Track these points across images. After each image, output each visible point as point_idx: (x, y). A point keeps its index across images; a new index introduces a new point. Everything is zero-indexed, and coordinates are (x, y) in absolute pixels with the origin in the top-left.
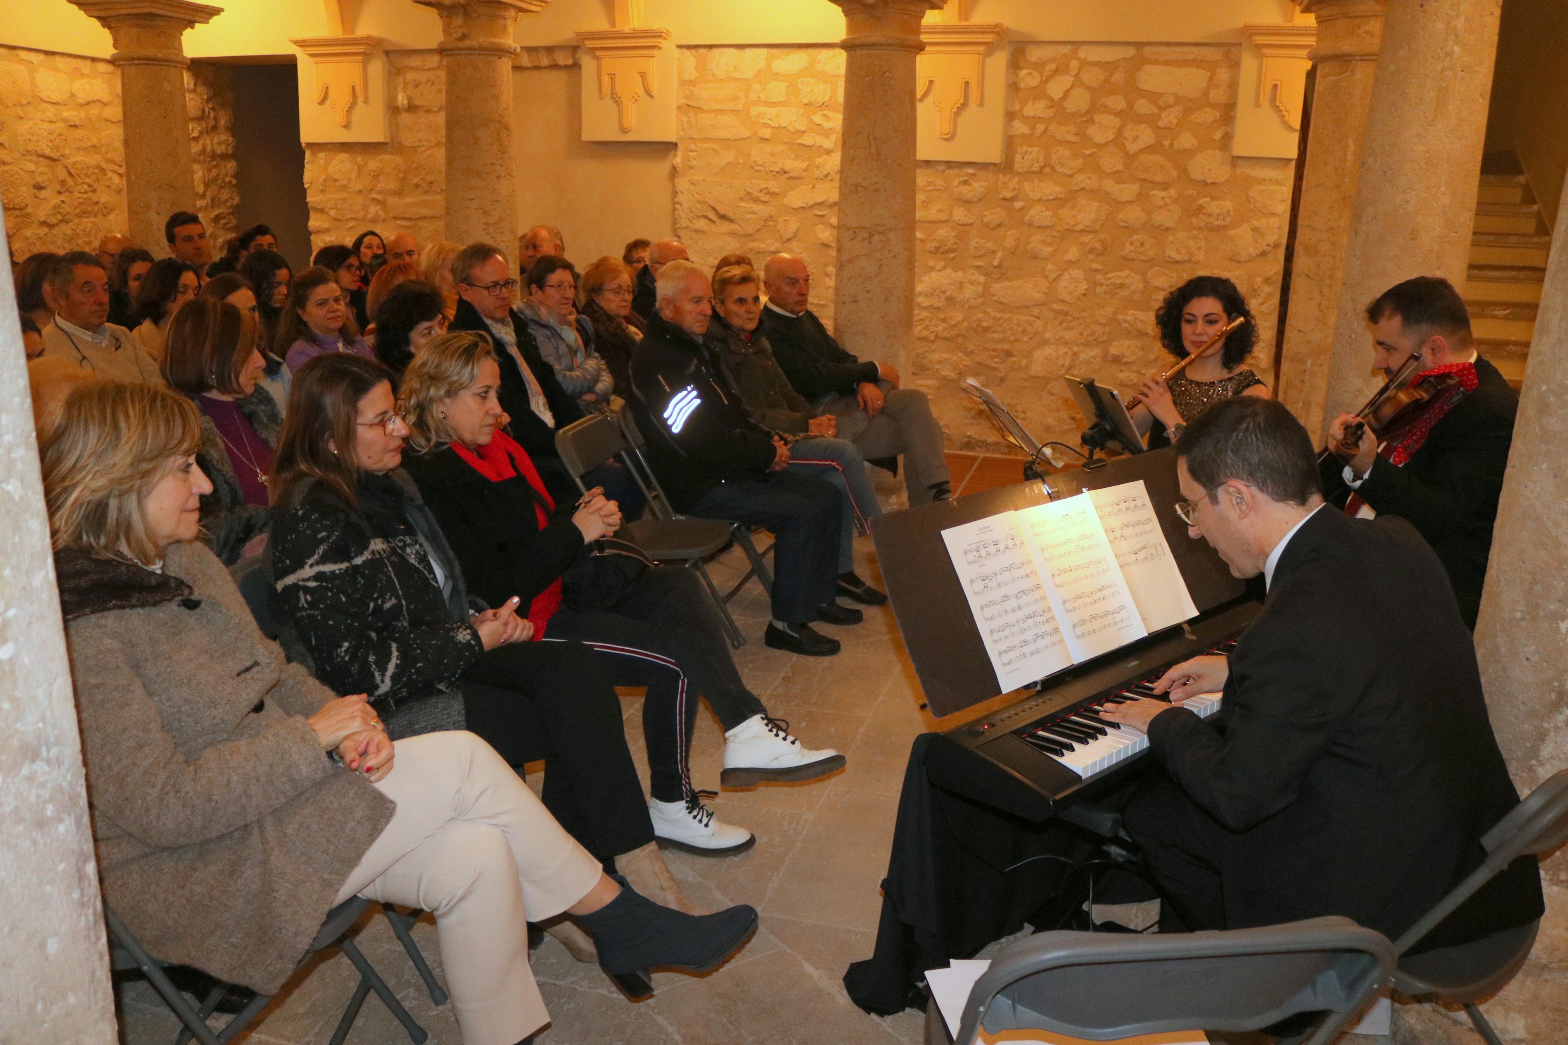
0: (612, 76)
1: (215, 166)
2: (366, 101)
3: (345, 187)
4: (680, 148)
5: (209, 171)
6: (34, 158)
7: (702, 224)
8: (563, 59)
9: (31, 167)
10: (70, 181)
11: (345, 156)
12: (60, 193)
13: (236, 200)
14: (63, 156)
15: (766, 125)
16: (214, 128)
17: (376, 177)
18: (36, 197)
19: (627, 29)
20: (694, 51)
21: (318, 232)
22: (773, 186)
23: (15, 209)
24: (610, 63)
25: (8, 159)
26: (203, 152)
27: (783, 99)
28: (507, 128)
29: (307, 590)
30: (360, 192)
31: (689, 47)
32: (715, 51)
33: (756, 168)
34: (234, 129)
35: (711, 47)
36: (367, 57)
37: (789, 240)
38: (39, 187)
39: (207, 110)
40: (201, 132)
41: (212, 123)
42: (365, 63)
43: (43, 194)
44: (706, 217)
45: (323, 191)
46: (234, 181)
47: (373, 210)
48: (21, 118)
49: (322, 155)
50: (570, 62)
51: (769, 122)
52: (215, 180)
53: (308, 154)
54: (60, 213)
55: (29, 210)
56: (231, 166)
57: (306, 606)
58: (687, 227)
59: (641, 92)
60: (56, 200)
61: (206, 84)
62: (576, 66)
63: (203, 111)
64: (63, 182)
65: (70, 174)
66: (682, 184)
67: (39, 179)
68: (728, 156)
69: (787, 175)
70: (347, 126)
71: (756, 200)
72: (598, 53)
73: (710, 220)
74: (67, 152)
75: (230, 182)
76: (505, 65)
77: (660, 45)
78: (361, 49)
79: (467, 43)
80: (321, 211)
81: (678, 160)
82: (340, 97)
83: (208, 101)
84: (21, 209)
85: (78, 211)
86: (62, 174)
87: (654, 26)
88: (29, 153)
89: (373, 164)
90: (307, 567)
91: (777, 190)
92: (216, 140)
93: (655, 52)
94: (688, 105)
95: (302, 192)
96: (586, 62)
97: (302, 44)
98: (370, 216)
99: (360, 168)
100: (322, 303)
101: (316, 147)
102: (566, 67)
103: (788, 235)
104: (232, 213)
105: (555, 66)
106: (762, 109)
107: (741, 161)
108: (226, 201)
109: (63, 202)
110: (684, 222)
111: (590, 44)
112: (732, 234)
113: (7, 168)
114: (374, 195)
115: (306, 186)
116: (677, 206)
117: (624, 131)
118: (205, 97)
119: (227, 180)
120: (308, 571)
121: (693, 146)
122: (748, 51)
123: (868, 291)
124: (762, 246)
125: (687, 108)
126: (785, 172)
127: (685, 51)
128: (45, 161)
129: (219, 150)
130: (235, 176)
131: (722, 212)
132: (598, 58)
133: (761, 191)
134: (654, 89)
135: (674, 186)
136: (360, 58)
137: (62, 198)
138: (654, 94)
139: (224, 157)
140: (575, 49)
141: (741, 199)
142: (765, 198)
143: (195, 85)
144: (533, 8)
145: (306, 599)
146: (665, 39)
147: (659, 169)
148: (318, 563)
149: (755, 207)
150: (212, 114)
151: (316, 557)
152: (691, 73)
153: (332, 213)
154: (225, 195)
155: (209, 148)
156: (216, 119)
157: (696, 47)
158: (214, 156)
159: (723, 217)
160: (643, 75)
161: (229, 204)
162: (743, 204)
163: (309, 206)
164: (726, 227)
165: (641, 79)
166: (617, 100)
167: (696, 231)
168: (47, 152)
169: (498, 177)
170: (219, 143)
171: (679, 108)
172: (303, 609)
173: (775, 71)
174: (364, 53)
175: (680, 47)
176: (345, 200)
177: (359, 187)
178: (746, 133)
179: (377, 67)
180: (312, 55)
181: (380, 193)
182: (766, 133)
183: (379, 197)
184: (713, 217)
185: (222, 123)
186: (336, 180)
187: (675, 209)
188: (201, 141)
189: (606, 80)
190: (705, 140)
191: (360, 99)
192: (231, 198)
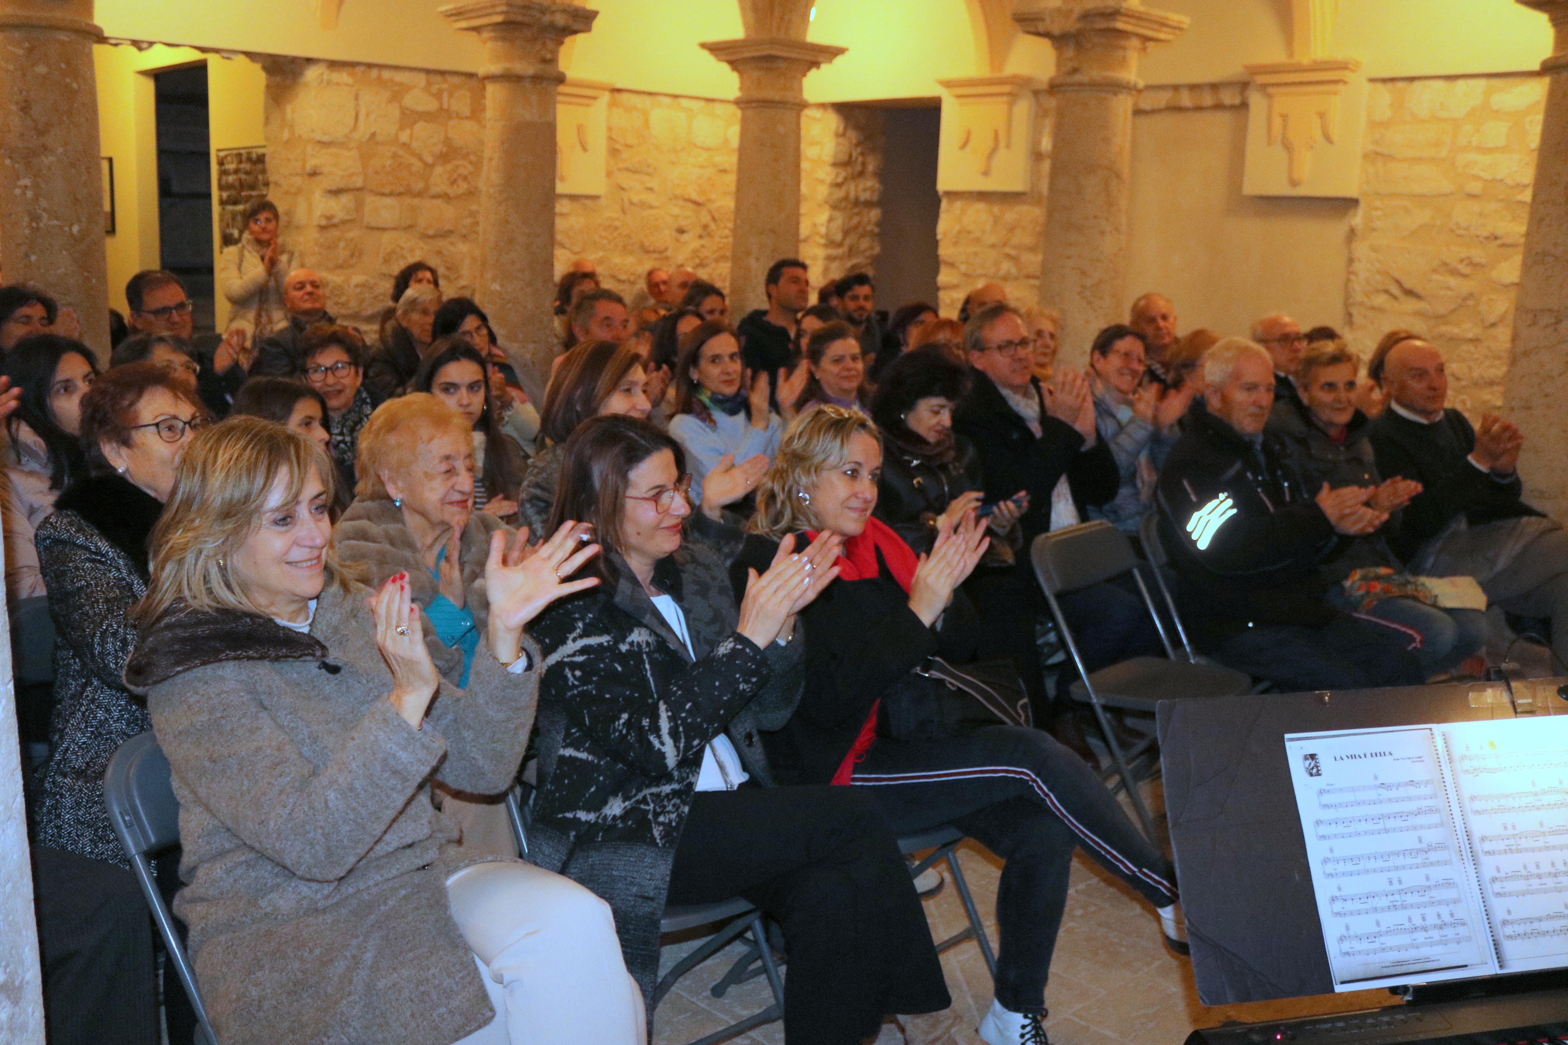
0: (1284, 117)
1: (857, 214)
2: (1008, 146)
3: (977, 240)
4: (1362, 205)
5: (850, 218)
6: (681, 202)
7: (1380, 300)
8: (1229, 97)
9: (676, 211)
10: (713, 226)
11: (980, 206)
12: (701, 237)
13: (877, 250)
14: (709, 200)
15: (1477, 178)
16: (861, 174)
17: (1012, 230)
18: (677, 240)
19: (1305, 61)
20: (1389, 85)
21: (947, 287)
22: (1478, 255)
23: (654, 252)
24: (1284, 102)
25: (656, 203)
26: (846, 198)
27: (1501, 142)
28: (1118, 176)
29: (573, 666)
30: (993, 246)
31: (1384, 81)
32: (1417, 85)
33: (1459, 232)
34: (882, 175)
35: (1412, 79)
36: (1013, 97)
37: (1493, 325)
38: (681, 231)
39: (854, 155)
40: (846, 179)
41: (859, 168)
42: (1011, 105)
43: (685, 237)
44: (1387, 292)
45: (955, 244)
46: (876, 230)
47: (1006, 266)
48: (673, 163)
49: (958, 204)
50: (1237, 101)
51: (1482, 174)
52: (856, 228)
53: (944, 204)
54: (698, 257)
55: (669, 253)
56: (875, 214)
57: (576, 683)
58: (1361, 304)
59: (1318, 135)
60: (696, 244)
61: (857, 127)
62: (1244, 106)
63: (851, 156)
64: (705, 227)
65: (714, 219)
66: (1361, 249)
67: (683, 223)
68: (1422, 216)
69: (1499, 242)
70: (986, 173)
71: (1454, 272)
72: (1270, 90)
73: (1391, 295)
74: (713, 196)
75: (872, 231)
76: (1123, 105)
77: (1346, 79)
78: (1007, 89)
79: (1078, 78)
80: (952, 265)
81: (1357, 219)
82: (982, 141)
83: (858, 144)
84: (661, 252)
85: (715, 256)
86: (706, 218)
87: (1340, 55)
88: (676, 197)
89: (1010, 215)
90: (570, 642)
91: (1483, 261)
92: (861, 187)
93: (1340, 87)
94: (1377, 153)
95: (935, 244)
96: (1256, 100)
97: (948, 84)
98: (1002, 272)
99: (996, 221)
100: (838, 360)
101: (953, 195)
102: (1232, 107)
103: (1492, 319)
104: (871, 264)
105: (1219, 107)
106: (1472, 156)
107: (1438, 222)
108: (865, 251)
109: (703, 246)
110: (1359, 297)
111: (1260, 79)
112: (1419, 314)
113: (653, 212)
114: (1007, 250)
115: (939, 237)
116: (1353, 277)
117: (1294, 183)
118: (854, 141)
119: (869, 228)
120: (571, 646)
121: (1378, 203)
122: (1461, 84)
123: (1546, 395)
124: (1456, 331)
125: (1373, 156)
126: (1496, 238)
127: (1379, 86)
128: (691, 206)
129: (864, 196)
130: (878, 224)
131: (1408, 285)
132: (1270, 96)
133: (1462, 261)
134: (1335, 132)
135: (1350, 251)
136: (1005, 99)
137: (703, 242)
138: (1335, 137)
139: (869, 204)
140: (1244, 86)
141: (1435, 271)
142: (1466, 270)
143: (845, 128)
144: (1162, 36)
145: (574, 676)
146: (1353, 71)
147: (1336, 230)
148: (581, 636)
149: (1453, 281)
150: (860, 159)
151: (578, 631)
152: (1383, 111)
153: (963, 268)
154: (865, 244)
155: (852, 195)
156: (864, 164)
157: (1393, 80)
158: (857, 203)
159: (1410, 293)
160: (1322, 115)
161: (868, 253)
162: (1436, 277)
163: (941, 258)
164: (1411, 305)
165: (1319, 121)
166: (1288, 147)
167: (1373, 308)
168: (694, 196)
169: (1102, 233)
170: (865, 190)
171: (1365, 156)
172: (574, 687)
173: (1495, 108)
174: (1009, 94)
175: (1372, 80)
176: (976, 254)
177: (993, 239)
178: (1447, 186)
179: (1023, 108)
180: (958, 97)
181: (1015, 247)
182: (1475, 187)
183: (1013, 252)
184: (1395, 290)
185: (871, 167)
186: (969, 232)
187: (1348, 280)
188: (844, 188)
189: (1277, 122)
190: (1393, 195)
191: (1002, 143)
192: (872, 248)
